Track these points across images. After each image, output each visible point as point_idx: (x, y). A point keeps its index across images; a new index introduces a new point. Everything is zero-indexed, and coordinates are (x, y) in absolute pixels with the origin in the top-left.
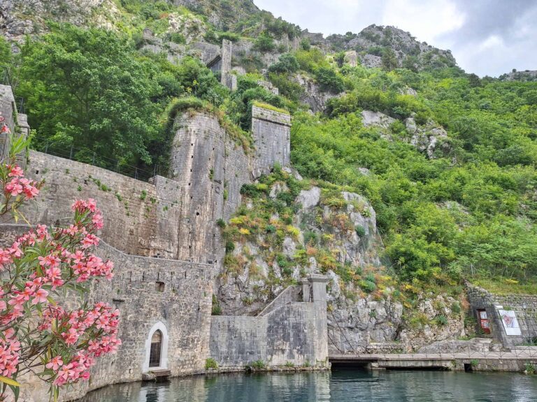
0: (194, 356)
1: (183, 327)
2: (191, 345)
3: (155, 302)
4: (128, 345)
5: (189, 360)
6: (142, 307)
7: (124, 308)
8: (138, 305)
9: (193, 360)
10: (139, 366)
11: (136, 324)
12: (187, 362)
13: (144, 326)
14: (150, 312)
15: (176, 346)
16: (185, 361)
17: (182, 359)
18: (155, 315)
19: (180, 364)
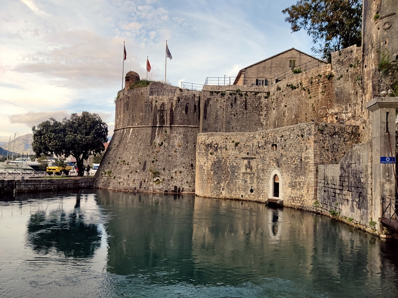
0: (302, 196)
1: (291, 173)
2: (298, 187)
3: (272, 157)
4: (260, 182)
5: (297, 197)
6: (265, 160)
7: (256, 161)
8: (263, 159)
9: (301, 198)
10: (267, 194)
11: (263, 170)
12: (297, 199)
13: (267, 171)
14: (270, 163)
15: (287, 186)
16: (295, 197)
17: (292, 196)
18: (273, 165)
19: (291, 199)
